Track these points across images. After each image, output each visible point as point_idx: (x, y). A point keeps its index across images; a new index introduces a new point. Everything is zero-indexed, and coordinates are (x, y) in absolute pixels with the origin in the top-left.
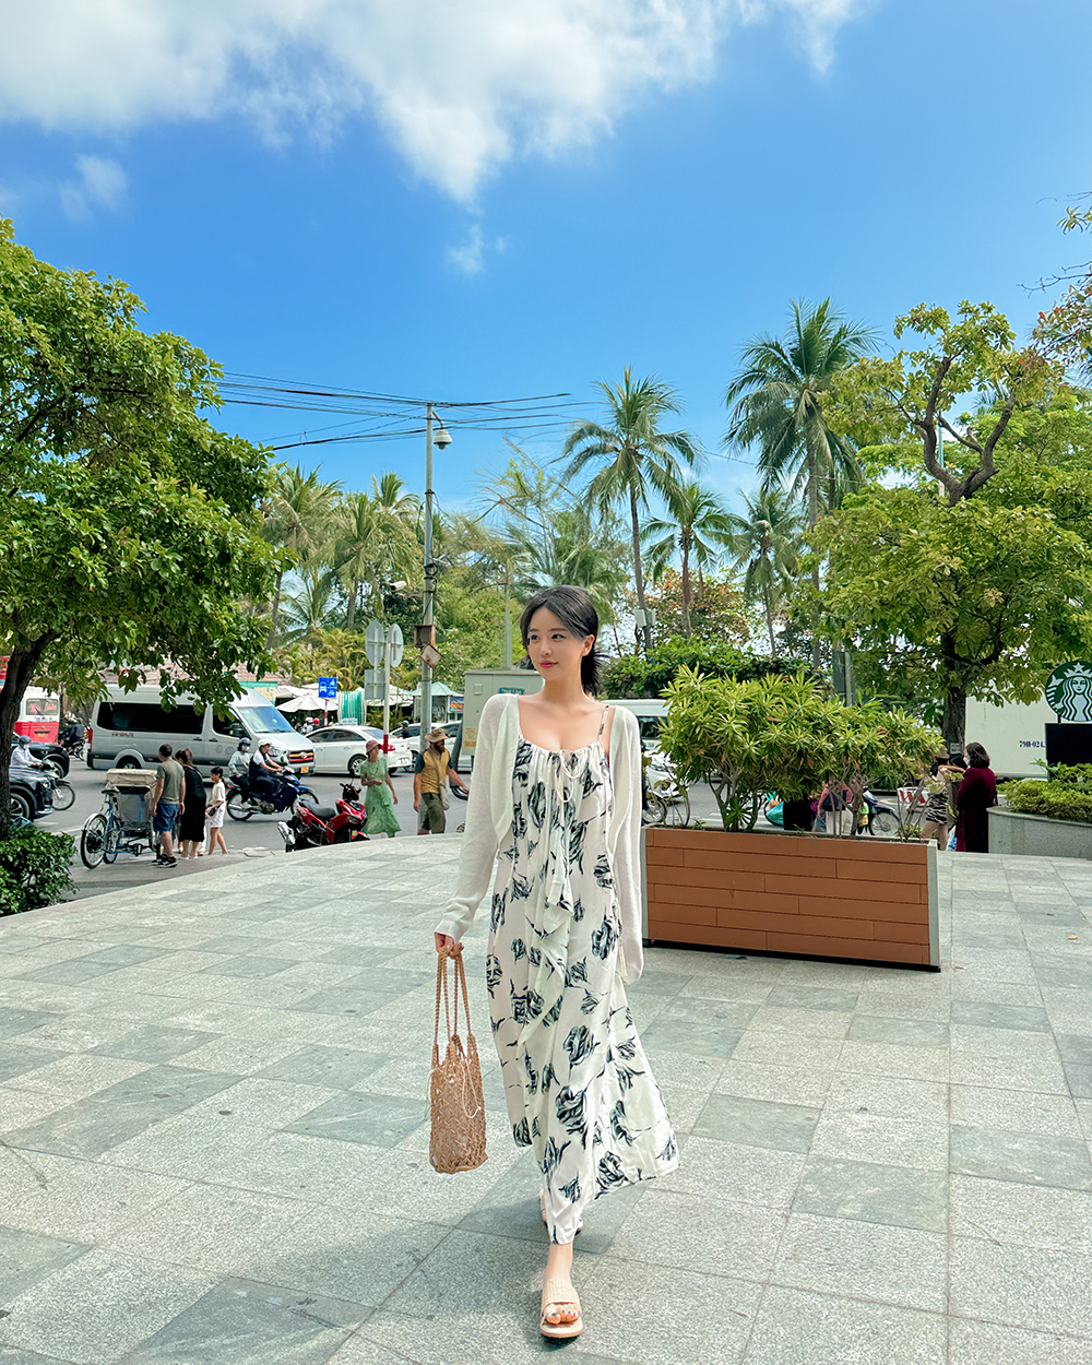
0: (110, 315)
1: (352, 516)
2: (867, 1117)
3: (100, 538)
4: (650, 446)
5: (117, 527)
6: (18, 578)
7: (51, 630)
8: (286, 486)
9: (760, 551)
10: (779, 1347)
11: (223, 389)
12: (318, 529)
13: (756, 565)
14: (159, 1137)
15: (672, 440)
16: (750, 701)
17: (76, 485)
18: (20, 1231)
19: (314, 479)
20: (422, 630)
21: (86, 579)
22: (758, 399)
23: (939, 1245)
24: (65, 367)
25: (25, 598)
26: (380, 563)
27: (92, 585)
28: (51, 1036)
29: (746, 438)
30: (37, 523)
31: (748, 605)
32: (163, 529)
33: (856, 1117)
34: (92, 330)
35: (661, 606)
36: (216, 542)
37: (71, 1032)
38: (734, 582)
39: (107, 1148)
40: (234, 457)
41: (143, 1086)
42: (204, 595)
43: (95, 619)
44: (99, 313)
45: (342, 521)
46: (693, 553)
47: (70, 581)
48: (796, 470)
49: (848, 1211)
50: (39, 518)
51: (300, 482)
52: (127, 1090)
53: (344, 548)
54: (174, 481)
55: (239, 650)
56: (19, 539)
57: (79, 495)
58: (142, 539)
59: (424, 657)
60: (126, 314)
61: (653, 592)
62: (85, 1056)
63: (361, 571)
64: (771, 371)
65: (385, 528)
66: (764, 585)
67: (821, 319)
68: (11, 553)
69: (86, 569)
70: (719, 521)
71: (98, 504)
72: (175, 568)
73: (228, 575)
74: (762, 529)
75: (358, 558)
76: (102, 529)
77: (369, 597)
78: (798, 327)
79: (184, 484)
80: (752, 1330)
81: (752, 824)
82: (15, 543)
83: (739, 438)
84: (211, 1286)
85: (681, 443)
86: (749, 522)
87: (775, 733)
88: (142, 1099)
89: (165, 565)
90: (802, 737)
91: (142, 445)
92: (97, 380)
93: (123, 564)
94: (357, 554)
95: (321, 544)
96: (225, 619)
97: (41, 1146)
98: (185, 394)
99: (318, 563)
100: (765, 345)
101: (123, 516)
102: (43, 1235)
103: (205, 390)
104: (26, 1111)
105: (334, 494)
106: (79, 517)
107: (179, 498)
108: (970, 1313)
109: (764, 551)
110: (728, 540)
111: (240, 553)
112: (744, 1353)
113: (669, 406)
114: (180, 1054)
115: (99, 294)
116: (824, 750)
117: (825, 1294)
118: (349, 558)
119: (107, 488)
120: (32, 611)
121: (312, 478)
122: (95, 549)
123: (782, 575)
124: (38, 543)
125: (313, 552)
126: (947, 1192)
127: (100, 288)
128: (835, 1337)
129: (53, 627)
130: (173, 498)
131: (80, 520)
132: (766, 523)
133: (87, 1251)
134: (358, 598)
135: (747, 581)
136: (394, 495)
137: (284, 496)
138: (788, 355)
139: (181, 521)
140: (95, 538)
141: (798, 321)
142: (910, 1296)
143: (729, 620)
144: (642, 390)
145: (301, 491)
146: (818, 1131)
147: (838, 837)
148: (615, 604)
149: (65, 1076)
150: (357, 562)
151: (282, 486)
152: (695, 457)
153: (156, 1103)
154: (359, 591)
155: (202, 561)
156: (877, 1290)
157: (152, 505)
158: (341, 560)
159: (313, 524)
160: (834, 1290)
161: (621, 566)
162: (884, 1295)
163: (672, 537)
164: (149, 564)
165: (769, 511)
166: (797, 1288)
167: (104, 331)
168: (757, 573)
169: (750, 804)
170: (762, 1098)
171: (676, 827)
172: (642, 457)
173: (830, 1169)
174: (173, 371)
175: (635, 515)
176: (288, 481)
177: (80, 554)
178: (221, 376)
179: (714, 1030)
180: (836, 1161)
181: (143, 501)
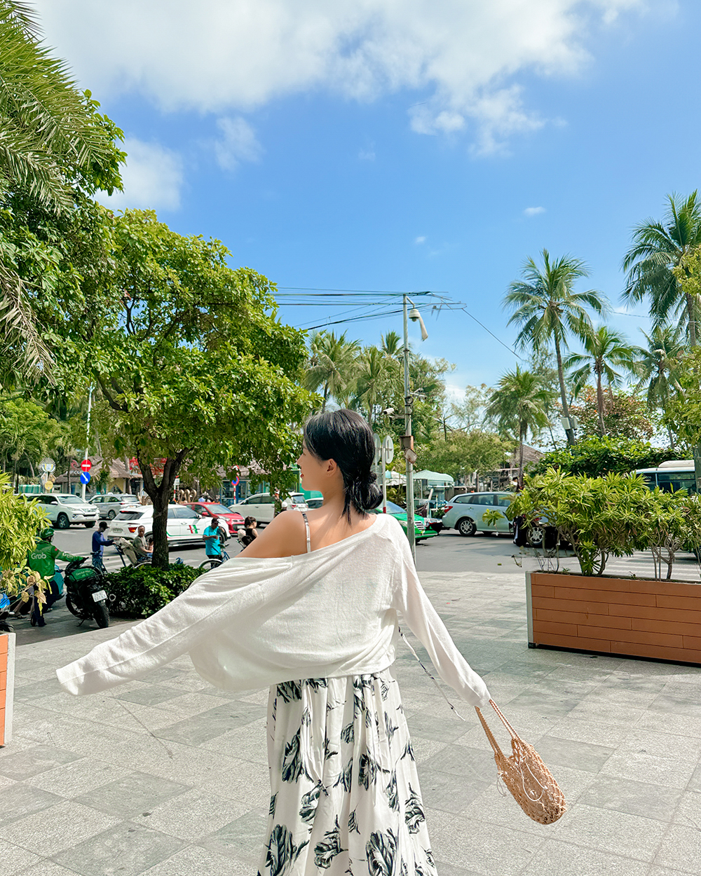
0: (212, 260)
1: (367, 362)
2: (644, 755)
3: (210, 393)
4: (567, 303)
5: (220, 386)
6: (167, 418)
7: (186, 448)
8: (326, 346)
9: (658, 372)
10: (545, 869)
11: (277, 297)
12: (346, 372)
13: (655, 382)
14: (231, 737)
15: (584, 297)
16: (596, 491)
17: (197, 363)
18: (158, 778)
19: (343, 340)
20: (405, 439)
21: (204, 418)
22: (647, 265)
23: (661, 828)
24: (188, 294)
25: (172, 430)
26: (386, 392)
27: (207, 421)
28: (180, 683)
29: (639, 292)
30: (176, 386)
31: (651, 410)
32: (244, 386)
33: (636, 755)
34: (202, 270)
35: (584, 414)
36: (275, 392)
37: (191, 681)
38: (640, 394)
39: (204, 741)
40: (285, 338)
41: (226, 711)
42: (270, 424)
43: (209, 441)
44: (205, 260)
45: (361, 365)
46: (604, 376)
47: (195, 419)
48: (680, 314)
49: (611, 805)
50: (177, 383)
51: (335, 342)
52: (216, 713)
53: (363, 383)
54: (251, 356)
55: (292, 455)
56: (167, 396)
57: (198, 368)
58: (234, 392)
59: (406, 456)
60: (221, 258)
61: (579, 404)
62: (197, 694)
63: (374, 397)
64: (656, 245)
65: (389, 369)
66: (662, 396)
67: (691, 205)
68: (163, 404)
69: (203, 412)
70: (624, 354)
71: (209, 373)
72: (252, 409)
73: (282, 411)
74: (659, 355)
75: (372, 389)
76: (212, 388)
77: (380, 414)
78: (674, 212)
79: (257, 357)
80: (532, 859)
81: (601, 571)
82: (165, 398)
83: (634, 294)
84: (248, 811)
85: (593, 300)
86: (649, 352)
87: (610, 513)
88: (224, 717)
89: (246, 407)
90: (627, 515)
91: (234, 334)
92: (207, 299)
93: (223, 408)
94: (372, 386)
95: (349, 381)
96: (284, 437)
97: (171, 738)
98: (257, 302)
99: (347, 393)
100: (650, 226)
101: (222, 379)
102: (169, 780)
103: (267, 299)
104: (165, 720)
105: (355, 349)
106: (199, 381)
107: (254, 366)
108: (665, 863)
109: (661, 371)
110: (630, 365)
111: (288, 398)
112: (524, 869)
113: (581, 274)
114: (247, 695)
115: (205, 248)
116: (643, 524)
117: (581, 846)
118: (366, 389)
119: (213, 365)
120: (175, 437)
121: (342, 339)
122: (208, 400)
123: (676, 389)
124: (177, 397)
125: (344, 387)
126: (679, 801)
127: (206, 245)
128: (579, 868)
129: (187, 447)
130: (250, 367)
131: (199, 384)
132: (662, 351)
133: (190, 789)
134: (373, 416)
135: (649, 394)
136: (395, 347)
137: (325, 352)
138: (667, 232)
139: (255, 380)
140: (208, 393)
141: (673, 208)
142: (632, 852)
143: (637, 423)
144: (560, 265)
145: (335, 348)
146: (609, 761)
147: (658, 580)
148: (550, 413)
149: (186, 704)
150: (372, 392)
151: (324, 346)
152: (602, 307)
153: (231, 720)
154: (373, 411)
155: (268, 404)
156: (614, 847)
157: (238, 372)
158: (361, 391)
159: (343, 369)
160: (588, 844)
161: (554, 386)
162: (616, 850)
163: (588, 366)
164: (238, 407)
165: (662, 343)
166: (565, 842)
167: (209, 270)
168: (657, 389)
169: (599, 558)
170: (579, 740)
171: (550, 572)
172: (562, 311)
173: (608, 782)
174: (248, 291)
175: (558, 352)
176: (327, 342)
177: (200, 403)
178: (277, 290)
179: (561, 699)
180: (614, 779)
181: (233, 370)
